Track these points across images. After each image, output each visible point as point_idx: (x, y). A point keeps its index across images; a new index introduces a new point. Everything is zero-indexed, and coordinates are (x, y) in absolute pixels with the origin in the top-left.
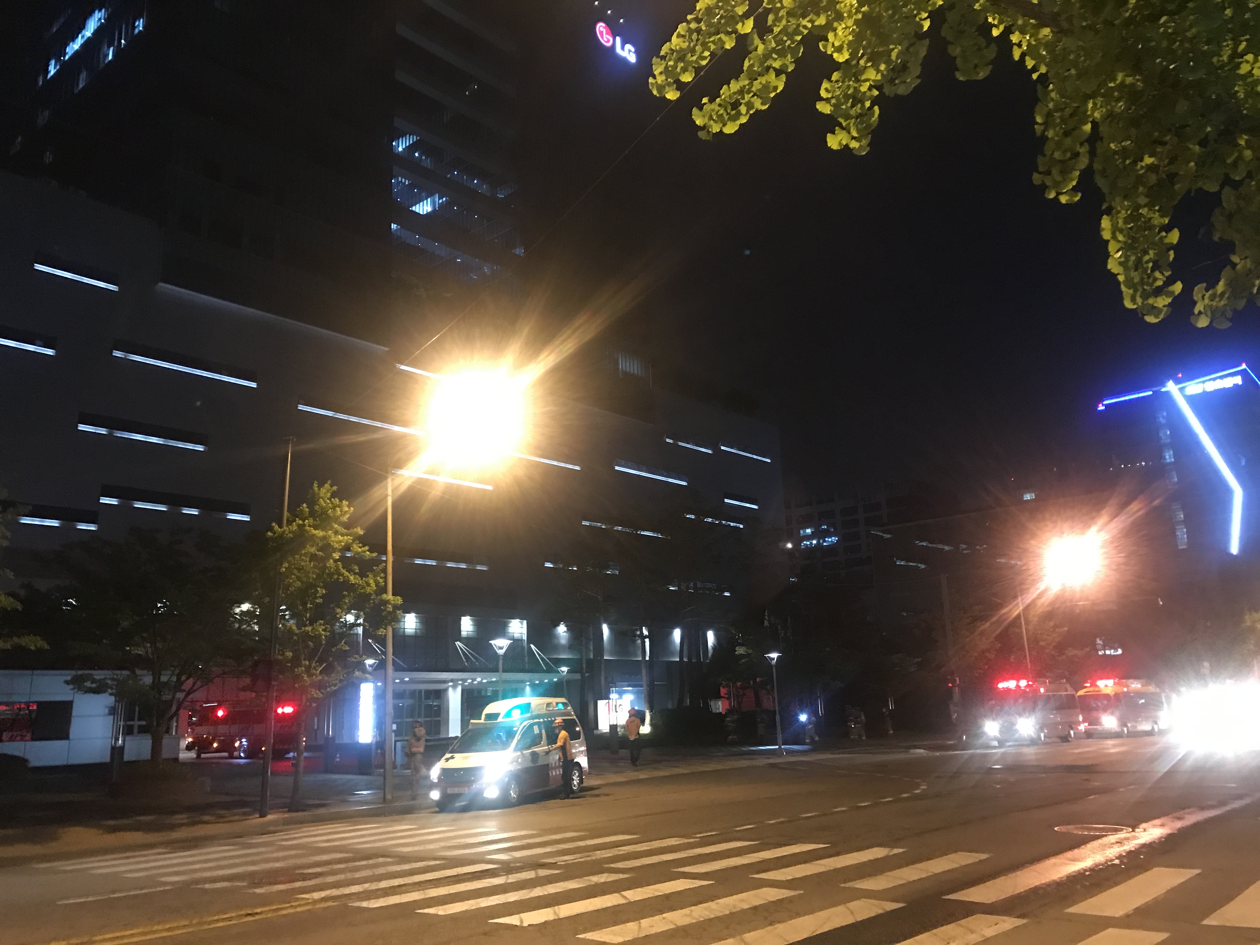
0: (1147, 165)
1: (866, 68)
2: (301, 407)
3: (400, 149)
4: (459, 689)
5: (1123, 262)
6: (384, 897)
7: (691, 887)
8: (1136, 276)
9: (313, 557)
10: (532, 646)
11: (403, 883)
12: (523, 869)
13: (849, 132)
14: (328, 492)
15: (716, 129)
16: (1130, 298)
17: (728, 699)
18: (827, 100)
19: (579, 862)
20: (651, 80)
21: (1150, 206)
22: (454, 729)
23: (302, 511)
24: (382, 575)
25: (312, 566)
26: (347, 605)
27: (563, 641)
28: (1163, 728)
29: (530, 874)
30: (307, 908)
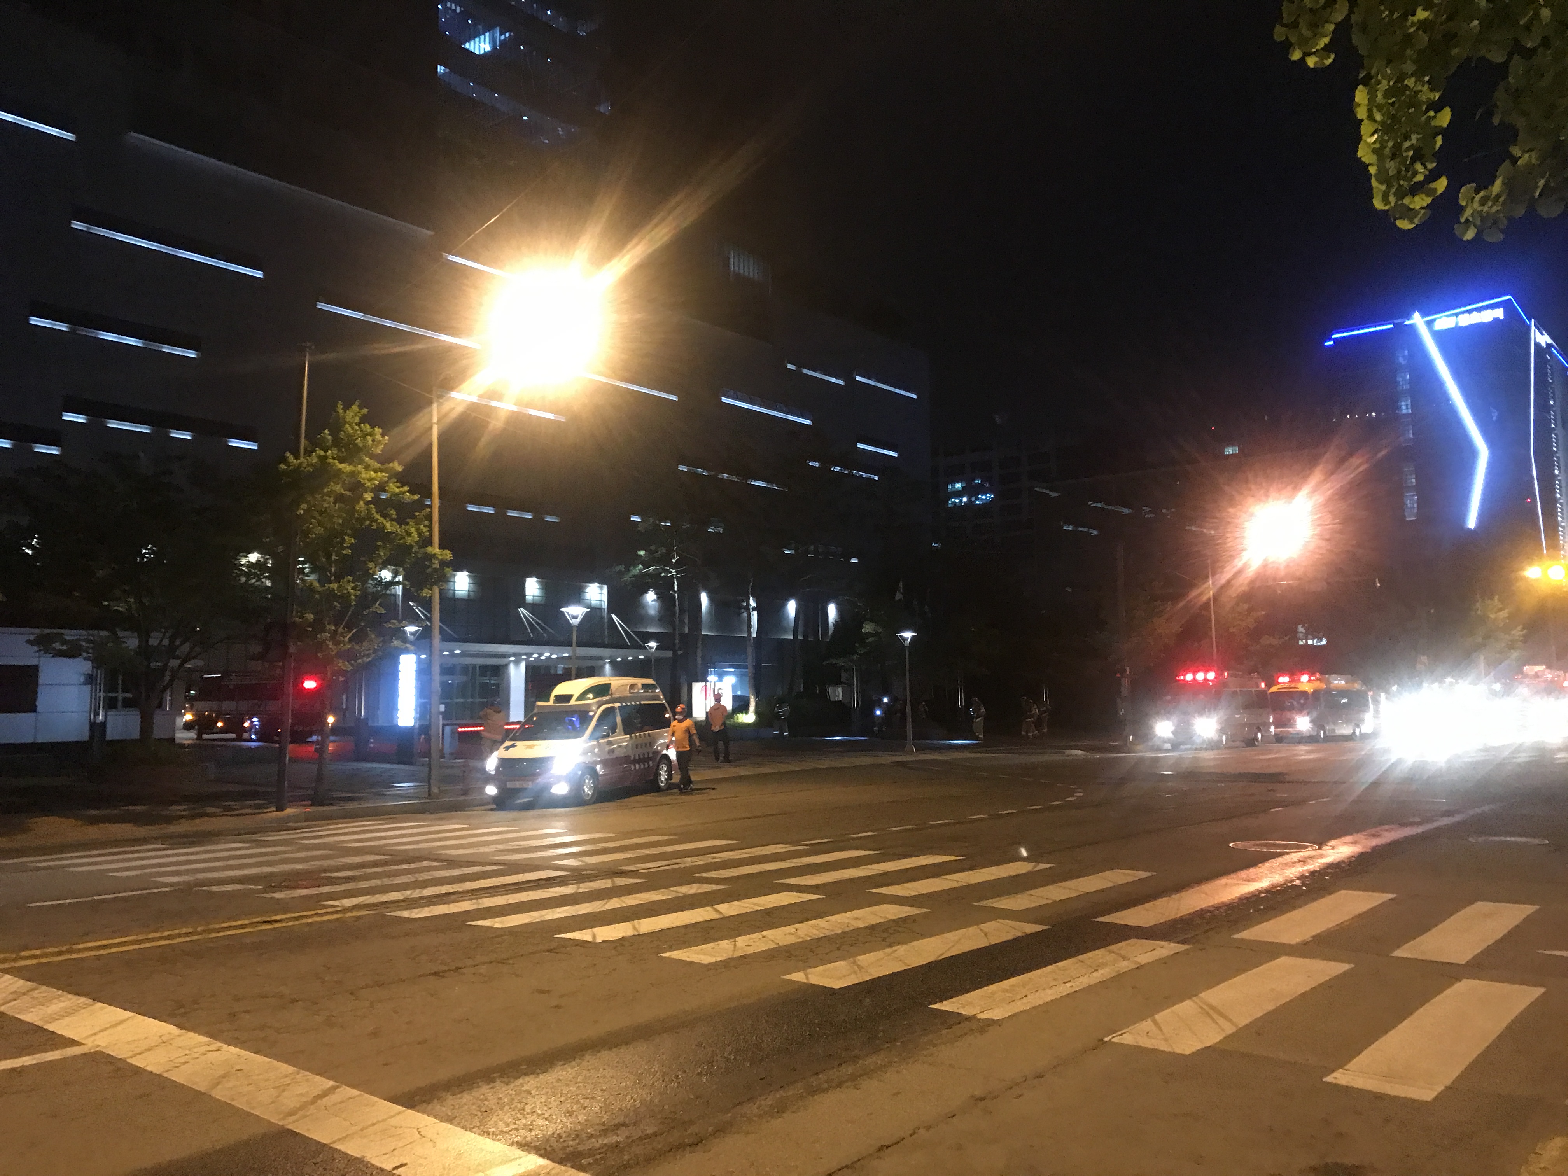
0: (1419, 20)
2: (321, 306)
4: (523, 665)
5: (1377, 149)
6: (429, 906)
7: (798, 901)
8: (1392, 167)
9: (340, 498)
10: (614, 616)
11: (452, 891)
12: (597, 876)
14: (356, 415)
16: (1381, 196)
17: (850, 685)
19: (665, 870)
21: (1418, 74)
22: (517, 713)
23: (324, 438)
24: (426, 523)
25: (337, 508)
26: (381, 558)
27: (652, 612)
28: (1368, 732)
29: (606, 884)
30: (335, 916)
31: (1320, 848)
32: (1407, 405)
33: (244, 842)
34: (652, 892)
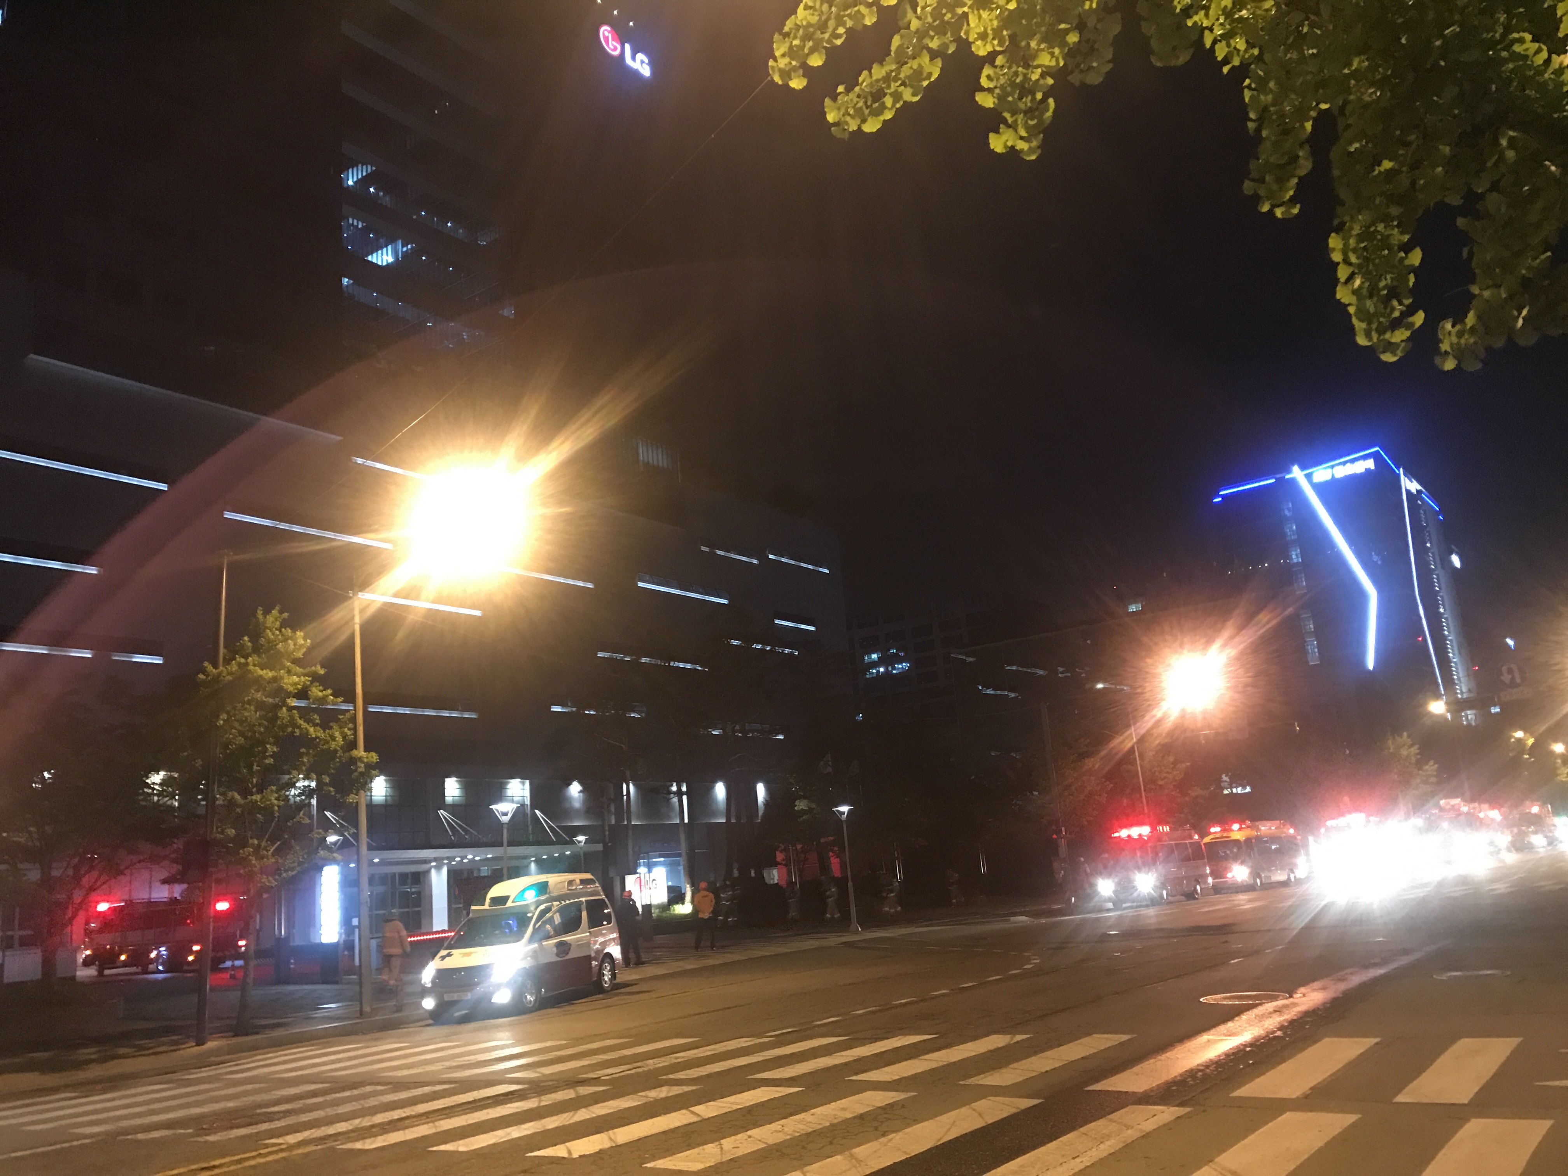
0: (1385, 171)
1: (1039, 50)
2: (228, 515)
3: (350, 183)
4: (445, 870)
6: (382, 1134)
7: (777, 1096)
8: (1370, 305)
9: (260, 705)
10: (537, 812)
11: (404, 1115)
12: (557, 1087)
13: (1016, 131)
14: (276, 620)
15: (853, 126)
16: (1363, 333)
17: (786, 865)
18: (990, 90)
19: (628, 1075)
20: (771, 63)
21: (1387, 221)
22: (440, 920)
23: (243, 646)
24: (351, 726)
25: (258, 716)
26: (305, 766)
27: (577, 805)
28: (1303, 877)
29: (568, 1094)
30: (281, 1155)
31: (1291, 997)
32: (1297, 555)
33: (161, 1083)
34: (621, 1099)
